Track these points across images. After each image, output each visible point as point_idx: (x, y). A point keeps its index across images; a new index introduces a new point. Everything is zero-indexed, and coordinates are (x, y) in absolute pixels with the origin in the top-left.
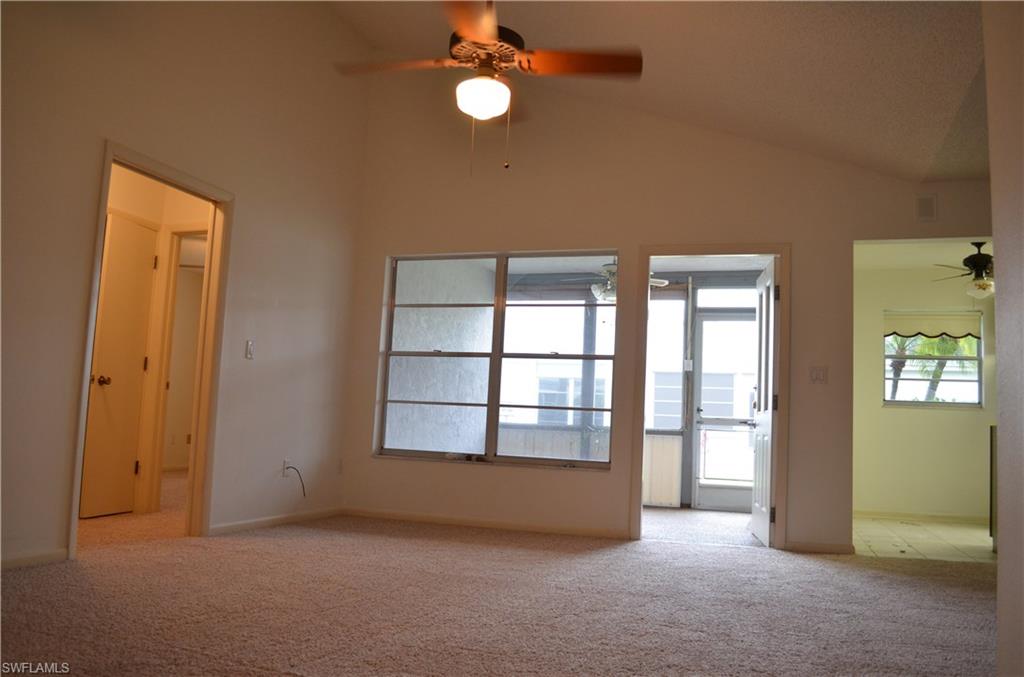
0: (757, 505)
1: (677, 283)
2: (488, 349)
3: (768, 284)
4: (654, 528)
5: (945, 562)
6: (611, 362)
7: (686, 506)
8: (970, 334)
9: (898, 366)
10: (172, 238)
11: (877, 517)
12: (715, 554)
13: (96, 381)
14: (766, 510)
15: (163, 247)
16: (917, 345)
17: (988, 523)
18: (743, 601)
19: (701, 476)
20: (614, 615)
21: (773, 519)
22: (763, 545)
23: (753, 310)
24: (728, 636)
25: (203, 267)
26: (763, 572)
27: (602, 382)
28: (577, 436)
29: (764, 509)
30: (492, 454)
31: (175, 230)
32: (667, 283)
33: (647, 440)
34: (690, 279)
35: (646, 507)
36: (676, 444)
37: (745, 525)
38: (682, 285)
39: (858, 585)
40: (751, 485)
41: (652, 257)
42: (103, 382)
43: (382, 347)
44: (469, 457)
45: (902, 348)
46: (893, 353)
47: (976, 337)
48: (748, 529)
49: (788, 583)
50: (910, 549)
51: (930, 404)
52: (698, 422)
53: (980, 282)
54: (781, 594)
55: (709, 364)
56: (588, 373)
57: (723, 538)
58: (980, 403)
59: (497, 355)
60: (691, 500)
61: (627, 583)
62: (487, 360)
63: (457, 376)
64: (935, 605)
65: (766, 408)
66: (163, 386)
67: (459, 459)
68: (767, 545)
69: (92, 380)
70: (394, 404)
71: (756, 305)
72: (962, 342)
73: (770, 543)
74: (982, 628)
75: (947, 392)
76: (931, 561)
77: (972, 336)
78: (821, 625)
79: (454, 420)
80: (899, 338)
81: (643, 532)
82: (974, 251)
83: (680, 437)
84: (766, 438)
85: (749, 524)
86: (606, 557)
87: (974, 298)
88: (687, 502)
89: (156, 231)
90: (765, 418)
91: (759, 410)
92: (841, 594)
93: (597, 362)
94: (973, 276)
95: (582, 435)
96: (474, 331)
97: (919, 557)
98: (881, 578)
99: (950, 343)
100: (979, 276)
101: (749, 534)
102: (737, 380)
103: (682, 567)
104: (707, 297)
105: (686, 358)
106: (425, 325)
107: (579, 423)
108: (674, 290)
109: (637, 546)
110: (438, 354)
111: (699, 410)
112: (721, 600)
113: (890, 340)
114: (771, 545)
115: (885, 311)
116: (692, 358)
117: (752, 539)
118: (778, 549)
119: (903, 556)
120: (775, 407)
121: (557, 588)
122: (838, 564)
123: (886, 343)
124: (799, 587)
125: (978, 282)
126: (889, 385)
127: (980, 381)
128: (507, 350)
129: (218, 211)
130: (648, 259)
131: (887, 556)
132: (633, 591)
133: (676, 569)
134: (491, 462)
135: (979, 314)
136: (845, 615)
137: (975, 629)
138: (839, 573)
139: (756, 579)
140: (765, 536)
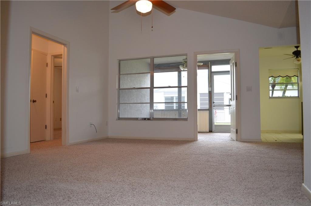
0: (232, 129)
1: (205, 64)
2: (149, 86)
3: (233, 62)
4: (201, 138)
5: (289, 143)
6: (186, 88)
7: (211, 131)
8: (295, 76)
9: (273, 86)
10: (52, 58)
11: (268, 132)
12: (220, 143)
13: (32, 101)
14: (235, 130)
15: (49, 60)
16: (278, 80)
17: (301, 132)
18: (229, 155)
19: (215, 122)
20: (191, 160)
21: (237, 133)
22: (234, 141)
23: (229, 71)
24: (225, 164)
25: (62, 66)
26: (234, 147)
27: (184, 97)
28: (177, 112)
29: (234, 130)
30: (152, 118)
31: (53, 55)
32: (202, 64)
33: (198, 113)
34: (209, 63)
35: (198, 132)
36: (207, 113)
37: (229, 136)
38: (207, 65)
39: (263, 149)
40: (230, 124)
41: (198, 55)
42: (34, 101)
43: (117, 87)
44: (145, 119)
45: (274, 81)
46: (272, 82)
47: (297, 76)
48: (229, 137)
49: (242, 150)
50: (278, 140)
51: (284, 97)
52: (213, 106)
53: (298, 59)
54: (240, 153)
55: (216, 90)
56: (180, 92)
57: (222, 139)
58: (298, 96)
59: (152, 88)
60: (212, 130)
61: (194, 152)
62: (149, 89)
63: (140, 96)
64: (286, 154)
65: (234, 100)
66: (52, 102)
67: (142, 120)
68: (235, 140)
69: (31, 101)
70: (122, 104)
71: (230, 70)
72: (293, 78)
73: (236, 140)
74: (300, 159)
75: (288, 94)
76: (284, 142)
77: (296, 76)
78: (252, 160)
79: (140, 109)
80: (274, 78)
81: (198, 139)
82: (296, 49)
83: (208, 111)
84: (234, 109)
85: (230, 135)
86: (187, 145)
87: (296, 64)
88: (210, 130)
89: (46, 55)
90: (233, 103)
91: (232, 101)
92: (258, 152)
93: (182, 88)
94: (295, 57)
95: (179, 112)
96: (145, 82)
97: (281, 142)
98: (270, 147)
99: (289, 79)
100: (297, 57)
101: (230, 138)
102: (225, 95)
103: (210, 147)
104: (215, 68)
105: (209, 87)
106: (130, 81)
107: (177, 108)
108: (205, 66)
109: (197, 142)
110: (134, 88)
111: (214, 103)
112: (222, 155)
113: (270, 78)
114: (237, 140)
115: (269, 70)
116: (211, 87)
117: (231, 139)
118: (239, 141)
119: (276, 141)
120: (236, 99)
121: (173, 154)
122: (256, 144)
123: (270, 80)
124: (245, 151)
125: (297, 59)
126: (271, 92)
127: (298, 90)
128: (155, 86)
129: (65, 47)
130: (197, 56)
131: (271, 142)
132: (196, 153)
133: (208, 147)
134: (152, 120)
135: (298, 69)
136: (259, 157)
137: (298, 159)
138: (257, 147)
139: (232, 149)
140: (234, 138)
